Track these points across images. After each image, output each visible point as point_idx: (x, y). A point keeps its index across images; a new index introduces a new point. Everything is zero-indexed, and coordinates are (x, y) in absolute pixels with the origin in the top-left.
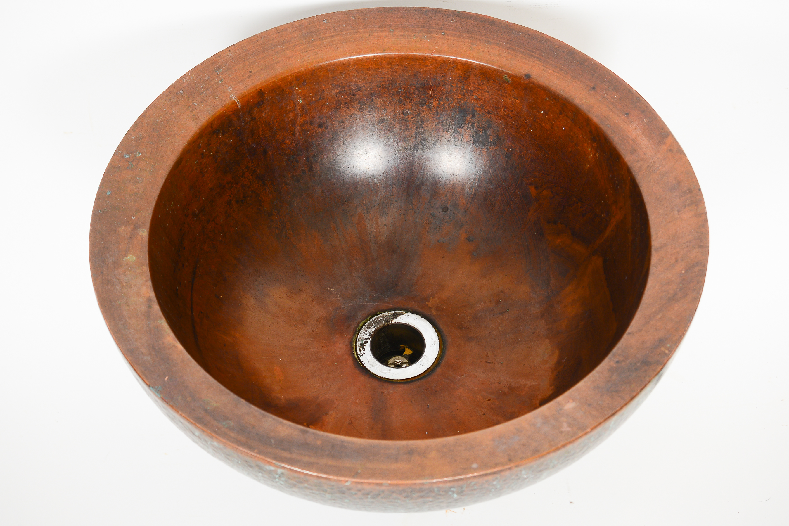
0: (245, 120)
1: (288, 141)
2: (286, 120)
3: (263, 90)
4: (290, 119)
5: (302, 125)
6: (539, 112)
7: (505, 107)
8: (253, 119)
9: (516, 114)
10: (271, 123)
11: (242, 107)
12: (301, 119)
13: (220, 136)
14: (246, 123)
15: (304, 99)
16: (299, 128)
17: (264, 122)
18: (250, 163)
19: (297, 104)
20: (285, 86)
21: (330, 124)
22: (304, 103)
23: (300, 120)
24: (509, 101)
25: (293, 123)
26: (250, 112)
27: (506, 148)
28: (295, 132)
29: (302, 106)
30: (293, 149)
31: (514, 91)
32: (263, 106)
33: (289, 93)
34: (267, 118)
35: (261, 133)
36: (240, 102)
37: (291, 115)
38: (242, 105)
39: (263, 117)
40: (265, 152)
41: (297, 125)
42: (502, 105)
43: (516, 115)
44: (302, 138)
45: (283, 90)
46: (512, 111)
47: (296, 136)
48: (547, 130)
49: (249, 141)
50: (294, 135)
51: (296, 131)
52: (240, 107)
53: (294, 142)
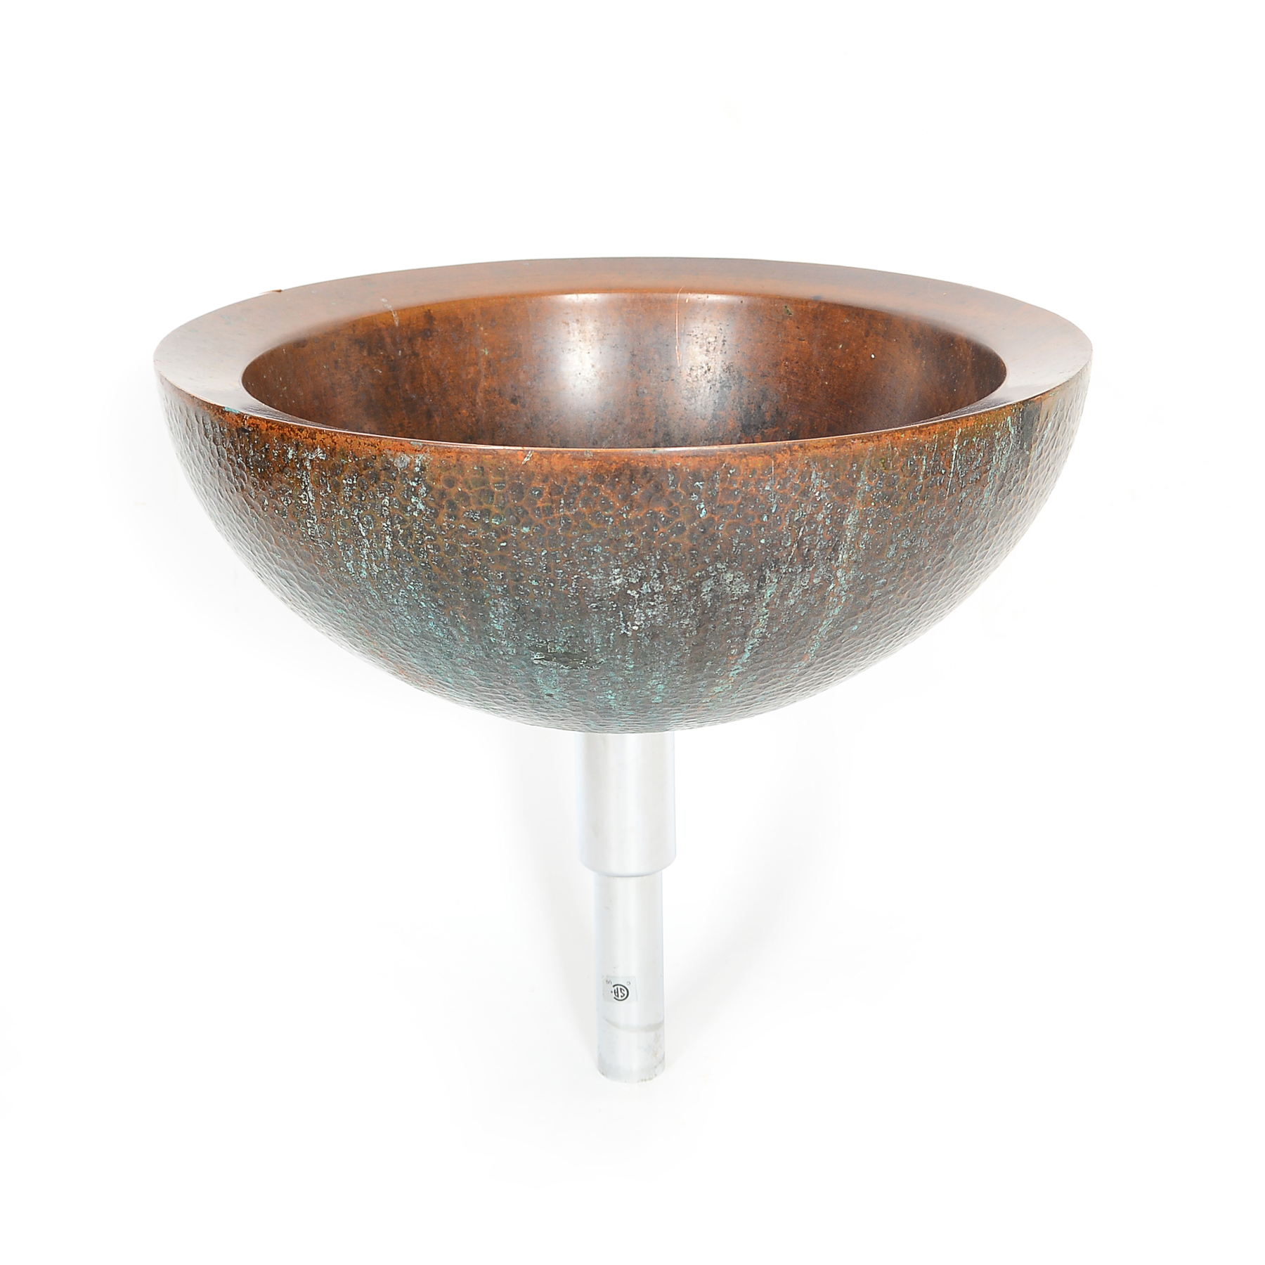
0: (403, 350)
1: (464, 411)
2: (464, 377)
3: (432, 312)
4: (469, 377)
5: (487, 392)
6: (836, 348)
7: (787, 359)
8: (416, 355)
9: (804, 365)
10: (441, 373)
11: (401, 326)
12: (486, 381)
13: (365, 353)
14: (404, 356)
15: (492, 350)
16: (481, 395)
17: (431, 366)
18: (407, 421)
19: (480, 354)
20: (465, 319)
21: (529, 400)
22: (491, 357)
23: (484, 383)
24: (793, 347)
25: (475, 385)
26: (411, 340)
27: (790, 424)
28: (475, 400)
29: (489, 363)
30: (471, 426)
31: (798, 328)
32: (431, 340)
33: (469, 333)
34: (435, 361)
35: (425, 382)
36: (398, 315)
37: (472, 370)
38: (399, 323)
39: (429, 357)
40: (429, 415)
41: (479, 390)
42: (782, 358)
43: (803, 367)
44: (486, 413)
45: (461, 325)
46: (797, 362)
47: (477, 406)
48: (849, 372)
49: (407, 387)
50: (474, 404)
51: (478, 400)
52: (397, 323)
53: (474, 416)
